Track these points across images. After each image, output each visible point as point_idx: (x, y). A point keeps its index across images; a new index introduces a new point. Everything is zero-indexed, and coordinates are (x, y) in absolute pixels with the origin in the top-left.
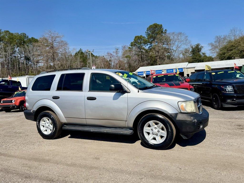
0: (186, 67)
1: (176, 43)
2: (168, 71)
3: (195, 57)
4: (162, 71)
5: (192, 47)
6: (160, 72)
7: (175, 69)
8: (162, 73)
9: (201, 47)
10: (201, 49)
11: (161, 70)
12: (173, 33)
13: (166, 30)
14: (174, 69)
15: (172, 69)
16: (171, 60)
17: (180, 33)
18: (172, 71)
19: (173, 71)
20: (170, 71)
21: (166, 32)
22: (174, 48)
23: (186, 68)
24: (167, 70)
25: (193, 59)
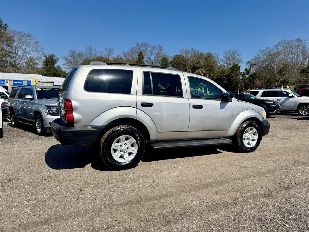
0: (40, 80)
1: (23, 47)
2: (15, 83)
3: (50, 70)
4: (6, 81)
5: (46, 57)
6: (3, 82)
7: (26, 81)
8: (5, 84)
9: (56, 59)
10: (56, 61)
11: (4, 80)
12: (19, 33)
13: (6, 25)
14: (24, 81)
15: (22, 81)
16: (16, 69)
17: (30, 36)
18: (21, 83)
19: (23, 84)
20: (18, 83)
21: (6, 28)
22: (20, 53)
23: (42, 82)
24: (14, 81)
25: (47, 71)
